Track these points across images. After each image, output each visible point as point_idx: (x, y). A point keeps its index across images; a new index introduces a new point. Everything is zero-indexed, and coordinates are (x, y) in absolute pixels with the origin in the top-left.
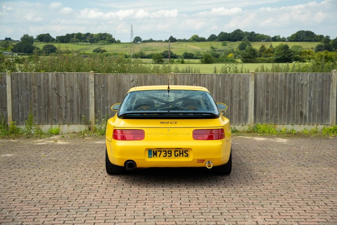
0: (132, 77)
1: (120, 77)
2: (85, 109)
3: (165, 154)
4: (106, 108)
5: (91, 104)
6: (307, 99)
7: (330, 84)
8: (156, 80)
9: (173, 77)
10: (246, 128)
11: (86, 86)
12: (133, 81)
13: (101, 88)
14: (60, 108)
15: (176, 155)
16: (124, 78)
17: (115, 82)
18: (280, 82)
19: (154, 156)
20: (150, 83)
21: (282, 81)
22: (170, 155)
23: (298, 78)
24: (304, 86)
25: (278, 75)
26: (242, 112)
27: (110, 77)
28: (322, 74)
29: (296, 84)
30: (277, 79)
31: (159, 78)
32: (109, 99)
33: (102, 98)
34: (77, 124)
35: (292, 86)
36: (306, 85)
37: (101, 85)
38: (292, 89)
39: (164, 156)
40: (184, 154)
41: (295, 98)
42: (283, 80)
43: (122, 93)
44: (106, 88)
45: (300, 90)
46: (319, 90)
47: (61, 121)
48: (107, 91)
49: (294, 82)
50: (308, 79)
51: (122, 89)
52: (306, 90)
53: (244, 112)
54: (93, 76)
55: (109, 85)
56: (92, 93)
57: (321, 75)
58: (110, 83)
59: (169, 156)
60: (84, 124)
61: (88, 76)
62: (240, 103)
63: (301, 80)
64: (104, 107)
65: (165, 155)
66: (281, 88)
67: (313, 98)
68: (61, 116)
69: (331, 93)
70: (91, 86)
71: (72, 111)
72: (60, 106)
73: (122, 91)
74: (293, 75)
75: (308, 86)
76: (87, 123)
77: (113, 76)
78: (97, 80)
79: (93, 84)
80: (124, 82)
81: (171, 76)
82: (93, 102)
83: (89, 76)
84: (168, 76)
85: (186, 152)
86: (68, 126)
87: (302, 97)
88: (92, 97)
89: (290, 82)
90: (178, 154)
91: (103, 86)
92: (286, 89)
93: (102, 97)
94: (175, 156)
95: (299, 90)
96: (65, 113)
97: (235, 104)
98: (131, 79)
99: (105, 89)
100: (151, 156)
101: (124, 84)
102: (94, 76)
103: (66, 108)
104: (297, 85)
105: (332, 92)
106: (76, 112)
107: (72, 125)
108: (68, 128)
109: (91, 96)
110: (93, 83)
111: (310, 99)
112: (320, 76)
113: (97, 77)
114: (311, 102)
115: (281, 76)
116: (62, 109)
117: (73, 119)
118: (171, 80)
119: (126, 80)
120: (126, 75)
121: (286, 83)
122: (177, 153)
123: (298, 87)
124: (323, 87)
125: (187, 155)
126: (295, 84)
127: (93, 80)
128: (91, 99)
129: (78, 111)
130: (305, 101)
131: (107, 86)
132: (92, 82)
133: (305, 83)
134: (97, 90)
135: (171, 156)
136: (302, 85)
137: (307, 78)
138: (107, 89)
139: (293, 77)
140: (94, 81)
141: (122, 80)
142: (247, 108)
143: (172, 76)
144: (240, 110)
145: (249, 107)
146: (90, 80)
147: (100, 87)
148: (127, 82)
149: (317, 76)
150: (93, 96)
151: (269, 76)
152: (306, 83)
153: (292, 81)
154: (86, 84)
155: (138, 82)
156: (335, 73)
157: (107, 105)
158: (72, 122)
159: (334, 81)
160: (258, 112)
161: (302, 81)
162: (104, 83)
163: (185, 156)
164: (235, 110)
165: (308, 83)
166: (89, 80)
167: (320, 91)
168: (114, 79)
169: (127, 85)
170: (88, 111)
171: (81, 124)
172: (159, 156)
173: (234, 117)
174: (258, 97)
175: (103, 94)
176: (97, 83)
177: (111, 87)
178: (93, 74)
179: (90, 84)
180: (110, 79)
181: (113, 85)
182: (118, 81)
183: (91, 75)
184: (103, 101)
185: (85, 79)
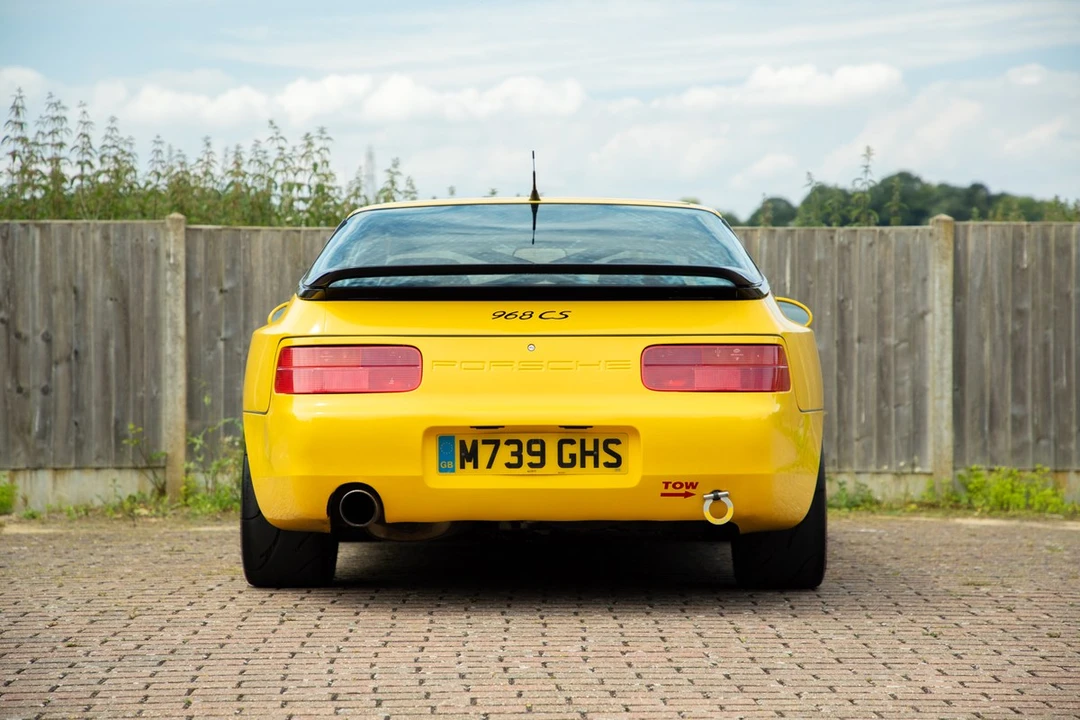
1: (308, 243)
2: (140, 394)
3: (513, 454)
5: (167, 370)
10: (918, 488)
11: (147, 288)
13: (218, 298)
14: (20, 390)
15: (567, 460)
17: (288, 268)
19: (462, 466)
22: (537, 460)
25: (1068, 236)
26: (897, 414)
30: (1064, 250)
33: (221, 345)
34: (98, 469)
37: (220, 283)
39: (509, 465)
40: (604, 457)
44: (242, 296)
47: (23, 455)
48: (247, 308)
53: (906, 411)
54: (181, 238)
55: (258, 279)
56: (174, 316)
58: (260, 272)
59: (531, 465)
60: (136, 468)
61: (158, 238)
62: (885, 369)
65: (515, 460)
68: (24, 428)
70: (169, 287)
71: (77, 404)
72: (17, 382)
76: (149, 461)
77: (277, 239)
78: (200, 259)
79: (181, 277)
82: (181, 361)
83: (162, 240)
85: (612, 447)
86: (55, 480)
88: (176, 336)
90: (573, 456)
91: (227, 285)
93: (225, 340)
94: (561, 464)
96: (45, 414)
97: (859, 375)
99: (240, 300)
100: (450, 465)
102: (187, 238)
103: (46, 391)
106: (94, 412)
107: (76, 474)
108: (54, 488)
109: (169, 332)
110: (183, 273)
113: (200, 242)
116: (27, 395)
117: (80, 445)
122: (568, 449)
125: (613, 460)
127: (181, 258)
128: (168, 349)
129: (107, 406)
131: (246, 284)
132: (175, 267)
134: (198, 306)
135: (542, 464)
138: (246, 299)
140: (188, 260)
142: (919, 394)
144: (888, 404)
145: (929, 385)
146: (168, 256)
147: (215, 290)
150: (182, 331)
151: (1022, 237)
154: (148, 277)
158: (78, 459)
160: (973, 411)
162: (231, 273)
163: (608, 465)
164: (859, 400)
166: (163, 255)
168: (284, 252)
170: (155, 403)
171: (120, 468)
172: (489, 466)
173: (855, 433)
174: (971, 341)
175: (227, 326)
176: (198, 272)
177: (268, 291)
178: (183, 229)
179: (169, 274)
180: (264, 252)
181: (275, 282)
182: (301, 264)
183: (172, 233)
184: (226, 357)
185: (142, 250)
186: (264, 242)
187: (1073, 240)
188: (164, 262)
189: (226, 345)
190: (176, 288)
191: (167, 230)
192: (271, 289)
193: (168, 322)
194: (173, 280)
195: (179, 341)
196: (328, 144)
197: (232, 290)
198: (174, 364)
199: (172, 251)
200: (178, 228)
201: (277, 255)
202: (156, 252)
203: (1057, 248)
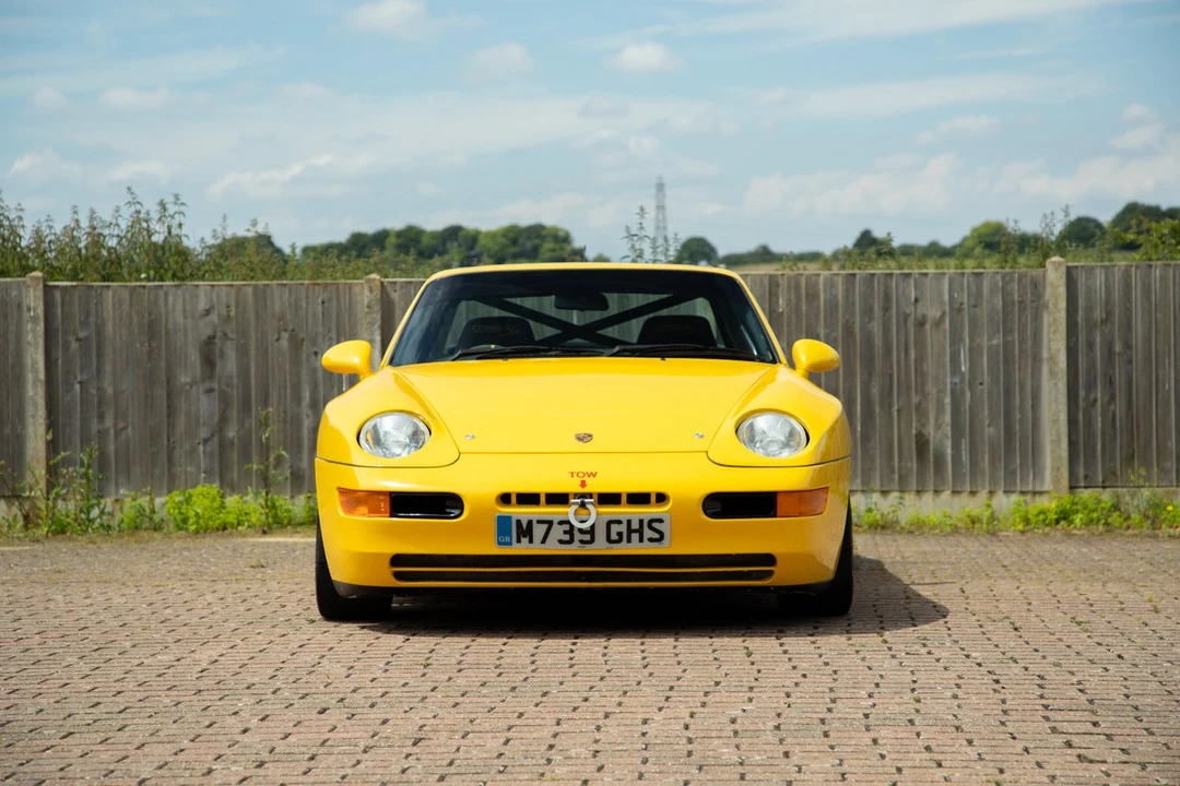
0: (206, 295)
1: (152, 297)
2: (7, 431)
4: (95, 426)
5: (30, 410)
6: (945, 384)
7: (1037, 318)
8: (307, 309)
9: (377, 293)
11: (12, 337)
12: (207, 312)
13: (74, 346)
16: (171, 299)
17: (135, 319)
18: (825, 312)
20: (280, 320)
21: (837, 306)
23: (901, 291)
24: (928, 327)
25: (817, 283)
27: (113, 295)
28: (1003, 277)
29: (894, 320)
30: (812, 297)
31: (320, 301)
32: (110, 390)
33: (78, 387)
35: (876, 327)
36: (938, 323)
37: (75, 333)
38: (878, 342)
41: (891, 376)
42: (837, 301)
43: (163, 364)
44: (94, 344)
45: (912, 345)
46: (995, 342)
48: (100, 355)
49: (886, 309)
50: (946, 297)
51: (163, 347)
52: (938, 341)
54: (40, 293)
55: (109, 328)
56: (34, 362)
57: (999, 278)
58: (110, 323)
60: (3, 496)
61: (20, 294)
63: (916, 300)
64: (85, 422)
66: (834, 335)
67: (967, 377)
69: (1045, 355)
70: (30, 337)
73: (163, 354)
74: (882, 280)
75: (947, 326)
76: (14, 492)
77: (125, 295)
78: (57, 311)
79: (41, 328)
80: (171, 319)
81: (366, 292)
82: (41, 402)
83: (24, 296)
84: (357, 290)
87: (920, 373)
88: (36, 379)
89: (868, 311)
91: (82, 335)
92: (855, 341)
93: (80, 383)
95: (906, 344)
98: (202, 305)
99: (94, 347)
101: (171, 326)
102: (45, 293)
104: (898, 321)
105: (1050, 350)
109: (30, 376)
110: (42, 325)
111: (957, 380)
112: (996, 284)
114: (963, 393)
115: (830, 283)
118: (368, 307)
119: (179, 308)
120: (180, 292)
121: (853, 314)
123: (903, 332)
124: (1007, 332)
126: (889, 319)
127: (40, 311)
128: (30, 392)
130: (935, 390)
131: (99, 334)
132: (35, 319)
133: (933, 313)
134: (56, 354)
136: (921, 324)
137: (940, 295)
138: (98, 347)
139: (882, 287)
140: (46, 312)
141: (163, 310)
143: (371, 290)
146: (29, 310)
147: (72, 339)
148: (185, 318)
149: (981, 284)
150: (42, 376)
151: (778, 285)
152: (939, 314)
153: (876, 306)
154: (12, 328)
155: (229, 317)
156: (1056, 270)
157: (101, 417)
159: (1055, 305)
161: (920, 304)
162: (84, 324)
165: (944, 314)
166: (25, 309)
167: (997, 346)
168: (131, 305)
169: (186, 330)
170: (20, 439)
175: (82, 370)
176: (57, 324)
177: (118, 339)
178: (41, 286)
179: (29, 326)
180: (114, 304)
181: (124, 331)
182: (146, 315)
183: (31, 290)
184: (81, 397)
185: (7, 304)
186: (113, 297)
187: (821, 287)
188: (26, 316)
189: (81, 388)
190: (35, 337)
191: (28, 287)
192: (121, 337)
193: (29, 367)
194: (34, 330)
195: (39, 384)
196: (182, 208)
197: (87, 339)
198: (35, 405)
199: (32, 305)
200: (38, 285)
201: (126, 307)
202: (19, 306)
203: (808, 295)
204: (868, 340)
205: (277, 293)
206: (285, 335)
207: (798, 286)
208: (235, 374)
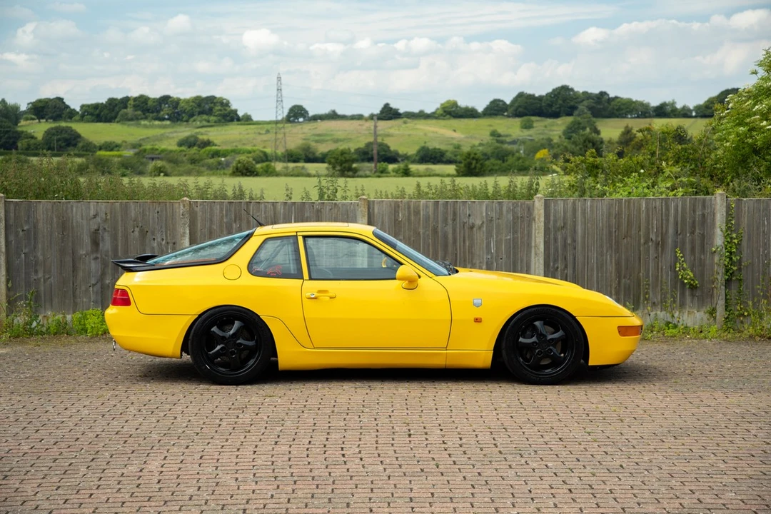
0: (94, 208)
1: (65, 208)
4: (33, 277)
6: (483, 259)
7: (529, 226)
8: (149, 215)
9: (187, 207)
12: (95, 216)
13: (21, 233)
16: (74, 209)
17: (55, 220)
18: (423, 221)
20: (134, 221)
21: (429, 217)
23: (461, 211)
24: (475, 229)
25: (419, 206)
27: (43, 205)
28: (513, 204)
29: (458, 225)
30: (417, 213)
31: (156, 211)
32: (41, 258)
33: (23, 256)
35: (449, 229)
36: (480, 228)
37: (22, 227)
38: (450, 236)
41: (456, 254)
42: (429, 216)
43: (70, 244)
44: (33, 233)
45: (467, 239)
46: (508, 237)
48: (35, 239)
49: (454, 220)
50: (484, 214)
51: (71, 235)
52: (479, 236)
54: (3, 205)
55: (41, 225)
57: (511, 204)
58: (41, 221)
63: (469, 215)
64: (27, 274)
66: (427, 232)
67: (494, 255)
69: (533, 244)
73: (71, 239)
74: (452, 205)
75: (485, 229)
77: (49, 206)
78: (12, 215)
79: (3, 224)
80: (74, 219)
81: (182, 207)
82: (3, 264)
84: (177, 205)
87: (472, 253)
88: (0, 251)
89: (445, 220)
91: (25, 228)
92: (438, 237)
93: (24, 253)
95: (464, 237)
98: (92, 213)
99: (32, 235)
101: (74, 224)
102: (5, 205)
104: (460, 226)
105: (535, 242)
110: (4, 222)
111: (489, 257)
112: (510, 208)
113: (12, 207)
114: (492, 263)
115: (427, 206)
118: (183, 215)
119: (79, 214)
120: (79, 205)
121: (437, 222)
123: (462, 232)
124: (515, 232)
126: (456, 225)
127: (3, 215)
130: (478, 262)
131: (35, 228)
133: (478, 222)
134: (12, 238)
136: (472, 227)
137: (481, 213)
138: (35, 234)
139: (452, 209)
140: (5, 215)
141: (70, 215)
143: (184, 207)
147: (20, 230)
148: (82, 219)
149: (502, 207)
150: (3, 250)
151: (399, 207)
152: (480, 223)
153: (449, 218)
155: (106, 219)
156: (539, 201)
157: (36, 272)
159: (539, 219)
161: (471, 218)
162: (27, 222)
165: (483, 223)
167: (510, 239)
168: (53, 212)
169: (83, 226)
175: (25, 247)
176: (11, 222)
177: (45, 230)
178: (3, 201)
180: (43, 211)
181: (49, 226)
182: (61, 218)
184: (25, 261)
186: (43, 207)
187: (421, 208)
192: (47, 229)
195: (2, 254)
197: (28, 230)
198: (0, 265)
200: (1, 201)
201: (50, 214)
203: (414, 211)
204: (445, 236)
205: (133, 207)
206: (137, 230)
207: (409, 208)
208: (110, 250)
